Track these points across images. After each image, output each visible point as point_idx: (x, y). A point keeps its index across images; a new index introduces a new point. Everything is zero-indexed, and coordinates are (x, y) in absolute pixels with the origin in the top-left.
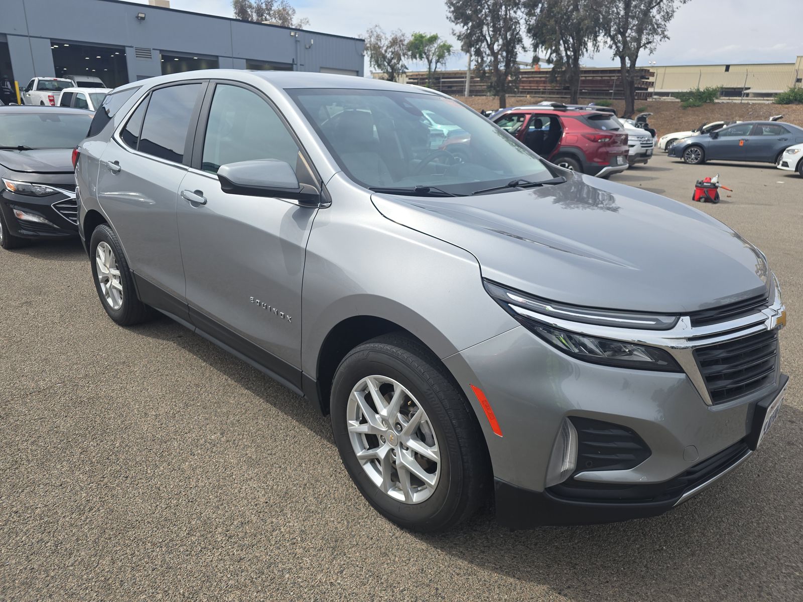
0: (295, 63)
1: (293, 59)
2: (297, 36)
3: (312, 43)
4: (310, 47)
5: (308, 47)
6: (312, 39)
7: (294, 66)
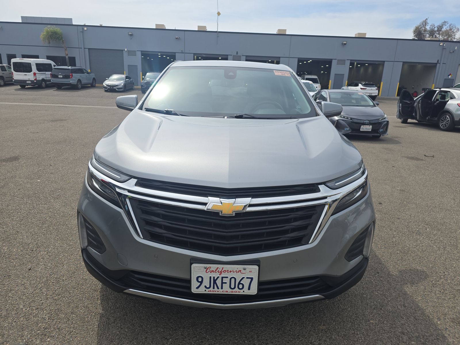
0: (439, 62)
1: (438, 60)
2: (444, 45)
3: (456, 49)
4: (453, 52)
5: (452, 51)
6: (456, 46)
7: (438, 65)
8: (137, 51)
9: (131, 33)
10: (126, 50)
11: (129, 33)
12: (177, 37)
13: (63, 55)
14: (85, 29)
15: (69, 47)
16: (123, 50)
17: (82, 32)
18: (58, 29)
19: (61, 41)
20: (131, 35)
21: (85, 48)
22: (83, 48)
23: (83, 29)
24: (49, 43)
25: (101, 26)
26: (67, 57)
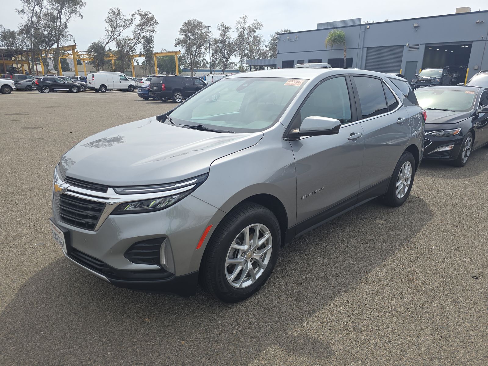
8: (421, 44)
9: (417, 25)
10: (407, 45)
11: (415, 25)
12: (478, 21)
13: (342, 57)
14: (368, 27)
15: (349, 48)
16: (404, 45)
17: (365, 31)
18: (341, 32)
19: (343, 43)
20: (417, 27)
21: (364, 48)
22: (362, 48)
23: (366, 28)
24: (332, 46)
25: (387, 22)
26: (345, 59)
